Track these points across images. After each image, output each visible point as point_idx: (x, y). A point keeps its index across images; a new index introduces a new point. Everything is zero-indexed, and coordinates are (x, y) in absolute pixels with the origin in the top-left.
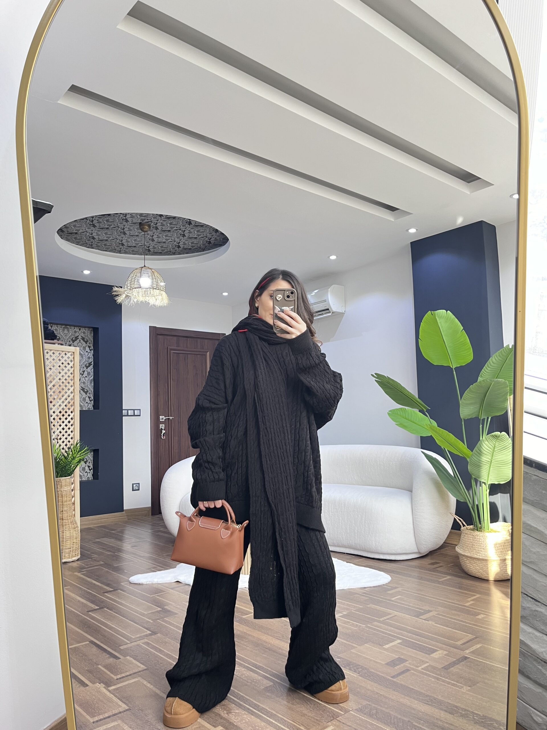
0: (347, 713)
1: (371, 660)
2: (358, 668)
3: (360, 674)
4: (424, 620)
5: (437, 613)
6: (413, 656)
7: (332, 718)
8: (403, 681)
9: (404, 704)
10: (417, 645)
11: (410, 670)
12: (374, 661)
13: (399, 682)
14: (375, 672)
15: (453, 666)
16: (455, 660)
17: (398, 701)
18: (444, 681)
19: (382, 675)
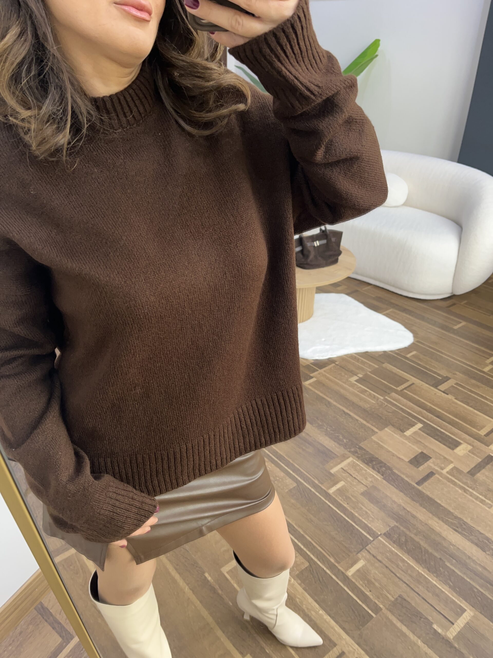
0: (376, 540)
1: (393, 455)
2: (381, 467)
3: (384, 476)
4: (444, 392)
5: (455, 382)
6: (437, 450)
7: (361, 547)
8: (429, 491)
9: (433, 530)
10: (439, 434)
11: (435, 474)
12: (397, 457)
13: (424, 491)
14: (399, 474)
15: (479, 471)
16: (480, 460)
17: (426, 524)
18: (471, 495)
19: (406, 479)
